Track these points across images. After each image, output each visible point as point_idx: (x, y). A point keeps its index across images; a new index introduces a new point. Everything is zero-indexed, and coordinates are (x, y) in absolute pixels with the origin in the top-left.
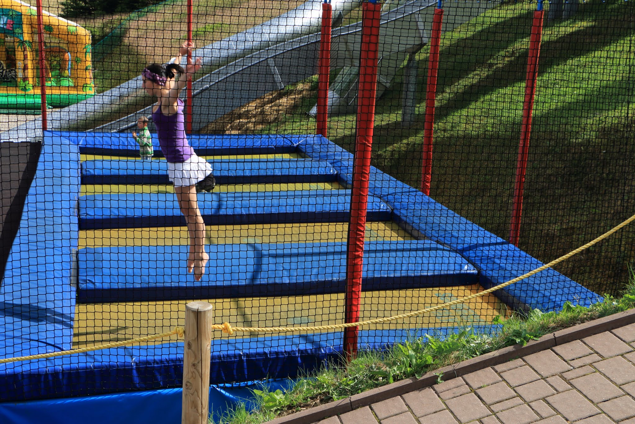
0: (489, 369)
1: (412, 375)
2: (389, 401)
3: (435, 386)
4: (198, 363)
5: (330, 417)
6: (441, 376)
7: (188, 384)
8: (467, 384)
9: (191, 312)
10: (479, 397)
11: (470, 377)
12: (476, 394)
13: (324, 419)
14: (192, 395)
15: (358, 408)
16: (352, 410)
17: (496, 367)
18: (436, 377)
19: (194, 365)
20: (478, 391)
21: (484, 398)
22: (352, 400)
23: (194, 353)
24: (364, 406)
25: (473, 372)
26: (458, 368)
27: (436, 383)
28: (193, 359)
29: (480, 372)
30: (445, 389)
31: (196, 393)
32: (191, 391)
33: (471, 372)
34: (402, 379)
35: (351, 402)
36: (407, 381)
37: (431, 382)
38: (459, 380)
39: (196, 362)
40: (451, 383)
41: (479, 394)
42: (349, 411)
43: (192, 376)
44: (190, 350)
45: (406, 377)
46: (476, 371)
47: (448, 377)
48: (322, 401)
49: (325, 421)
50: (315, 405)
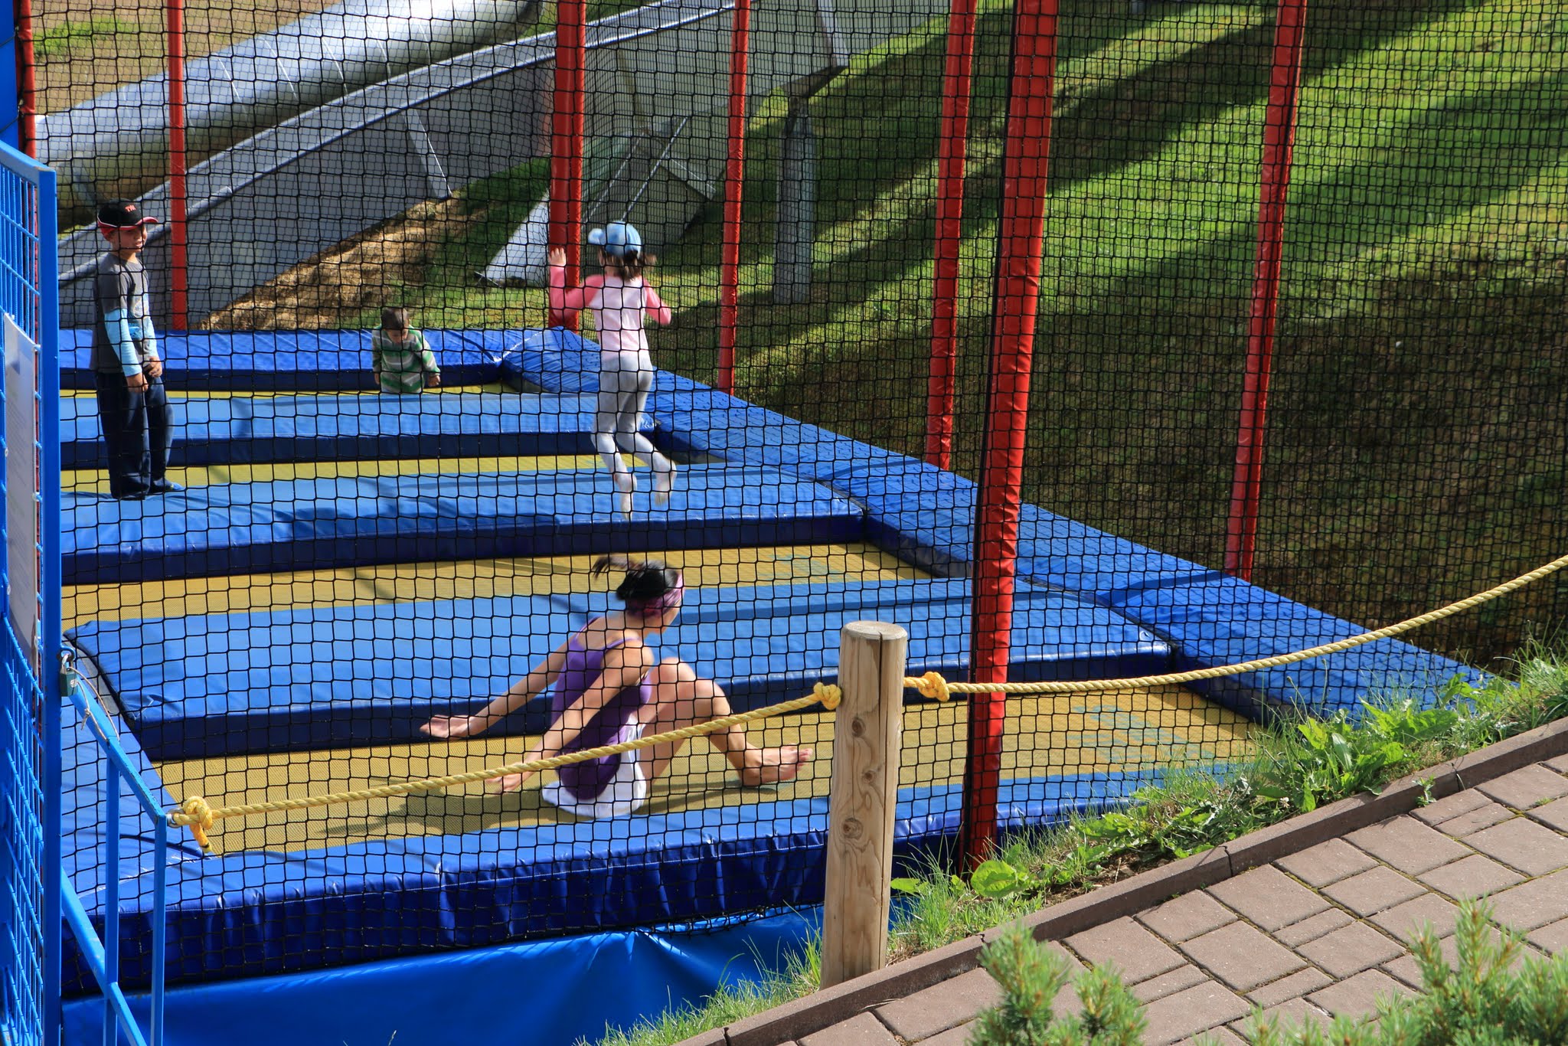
0: (1535, 768)
1: (1355, 789)
2: (1318, 850)
3: (1419, 811)
4: (879, 769)
5: (1183, 893)
6: (1428, 787)
7: (852, 825)
8: (1496, 800)
9: (864, 644)
10: (1542, 823)
11: (1497, 786)
12: (1531, 818)
13: (1170, 898)
14: (862, 851)
15: (1246, 869)
16: (1232, 875)
17: (1552, 762)
18: (1419, 790)
19: (868, 776)
20: (1534, 812)
21: (1559, 825)
22: (1232, 851)
23: (870, 745)
24: (1258, 863)
25: (1497, 776)
26: (1462, 767)
27: (1418, 805)
28: (868, 761)
29: (1516, 775)
30: (1447, 816)
31: (871, 846)
32: (860, 843)
33: (1493, 778)
34: (1333, 800)
35: (1230, 857)
36: (1353, 803)
37: (1408, 804)
38: (1470, 796)
39: (873, 769)
40: (1456, 802)
41: (1541, 817)
42: (1225, 879)
43: (864, 804)
44: (859, 739)
45: (1345, 796)
46: (1504, 773)
47: (1446, 788)
48: (1135, 867)
49: (1178, 903)
50: (1122, 876)
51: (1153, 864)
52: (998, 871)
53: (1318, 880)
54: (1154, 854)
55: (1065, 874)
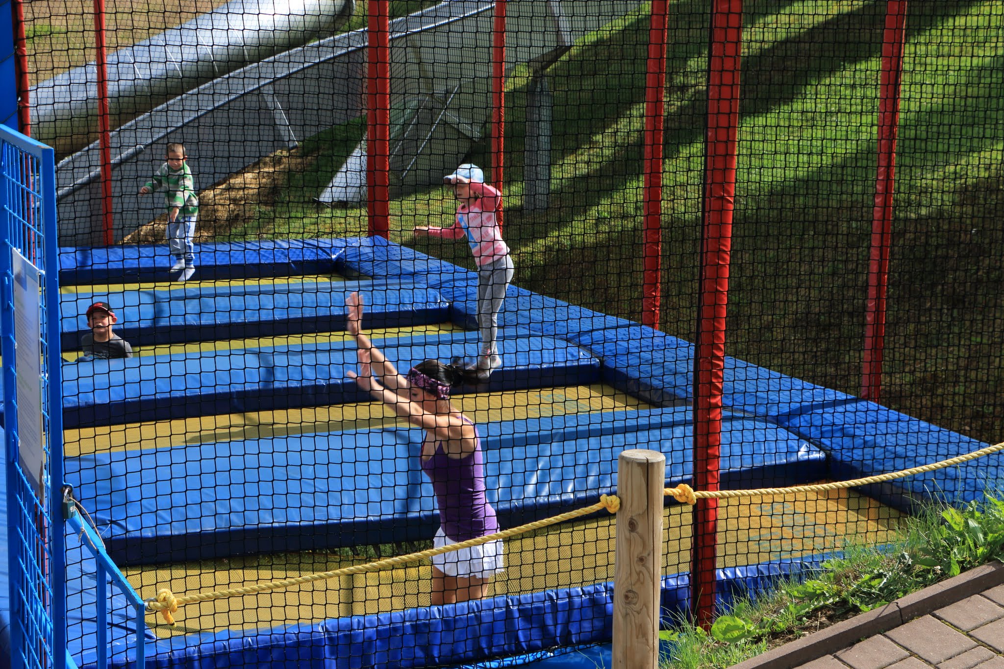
1: (987, 559)
2: (964, 604)
4: (649, 555)
5: (869, 637)
7: (630, 595)
9: (635, 466)
13: (859, 641)
14: (638, 613)
15: (912, 619)
16: (903, 624)
19: (641, 560)
22: (902, 605)
23: (641, 537)
24: (921, 614)
28: (640, 549)
31: (645, 609)
32: (637, 607)
34: (972, 567)
35: (901, 610)
36: (986, 569)
39: (645, 554)
42: (898, 626)
43: (639, 580)
44: (633, 534)
45: (981, 564)
48: (831, 618)
49: (865, 644)
50: (822, 626)
51: (844, 617)
52: (732, 624)
53: (967, 625)
54: (844, 609)
55: (781, 625)
